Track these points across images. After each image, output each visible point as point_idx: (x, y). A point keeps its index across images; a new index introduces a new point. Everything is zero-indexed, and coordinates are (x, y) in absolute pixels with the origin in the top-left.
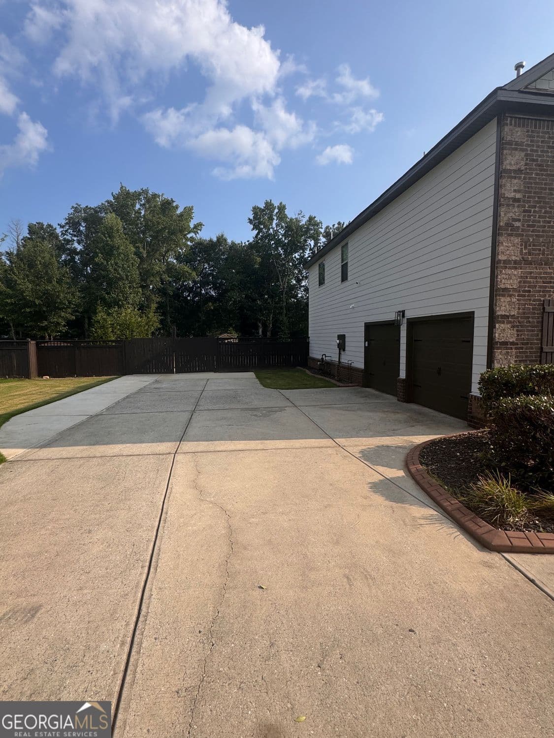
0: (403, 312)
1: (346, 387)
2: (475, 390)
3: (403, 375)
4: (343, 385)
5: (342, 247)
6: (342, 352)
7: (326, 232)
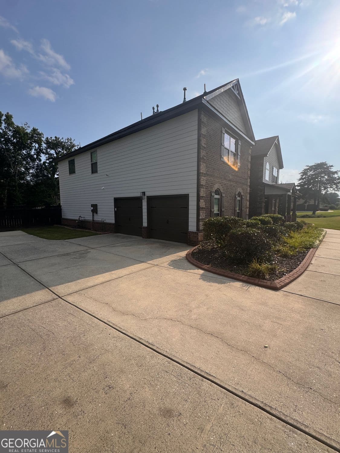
0: (144, 192)
1: (104, 234)
2: (191, 229)
3: (145, 224)
4: (102, 233)
5: (91, 153)
6: (95, 214)
7: (46, 141)
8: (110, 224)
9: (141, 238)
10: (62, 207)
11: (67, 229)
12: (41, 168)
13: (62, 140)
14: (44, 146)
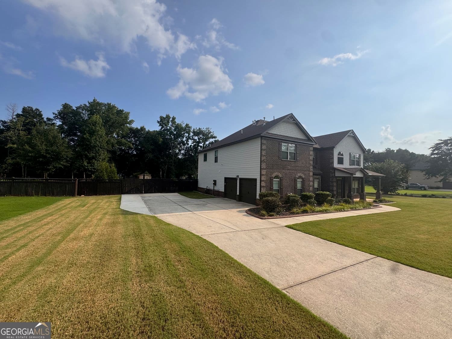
0: (238, 176)
2: (258, 197)
3: (238, 194)
5: (215, 151)
6: (215, 186)
7: (193, 131)
8: (222, 192)
9: (236, 201)
10: (199, 180)
11: (200, 193)
12: (188, 150)
13: (203, 130)
14: (192, 134)
